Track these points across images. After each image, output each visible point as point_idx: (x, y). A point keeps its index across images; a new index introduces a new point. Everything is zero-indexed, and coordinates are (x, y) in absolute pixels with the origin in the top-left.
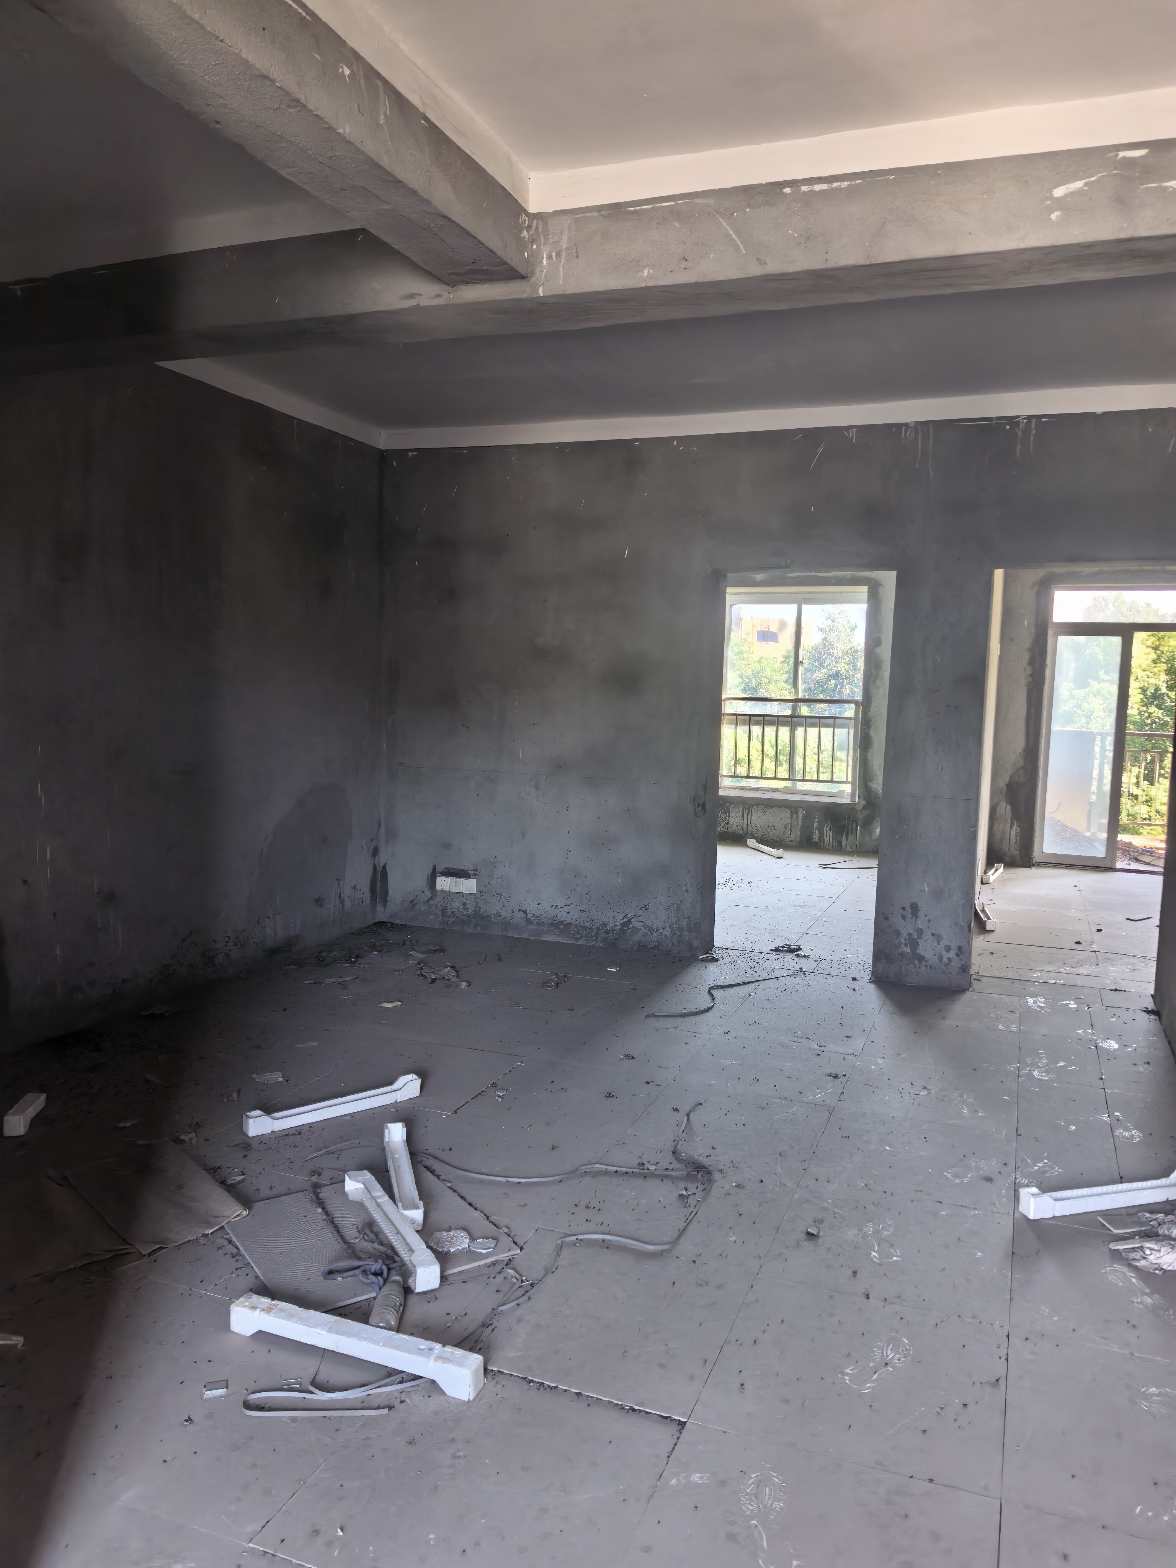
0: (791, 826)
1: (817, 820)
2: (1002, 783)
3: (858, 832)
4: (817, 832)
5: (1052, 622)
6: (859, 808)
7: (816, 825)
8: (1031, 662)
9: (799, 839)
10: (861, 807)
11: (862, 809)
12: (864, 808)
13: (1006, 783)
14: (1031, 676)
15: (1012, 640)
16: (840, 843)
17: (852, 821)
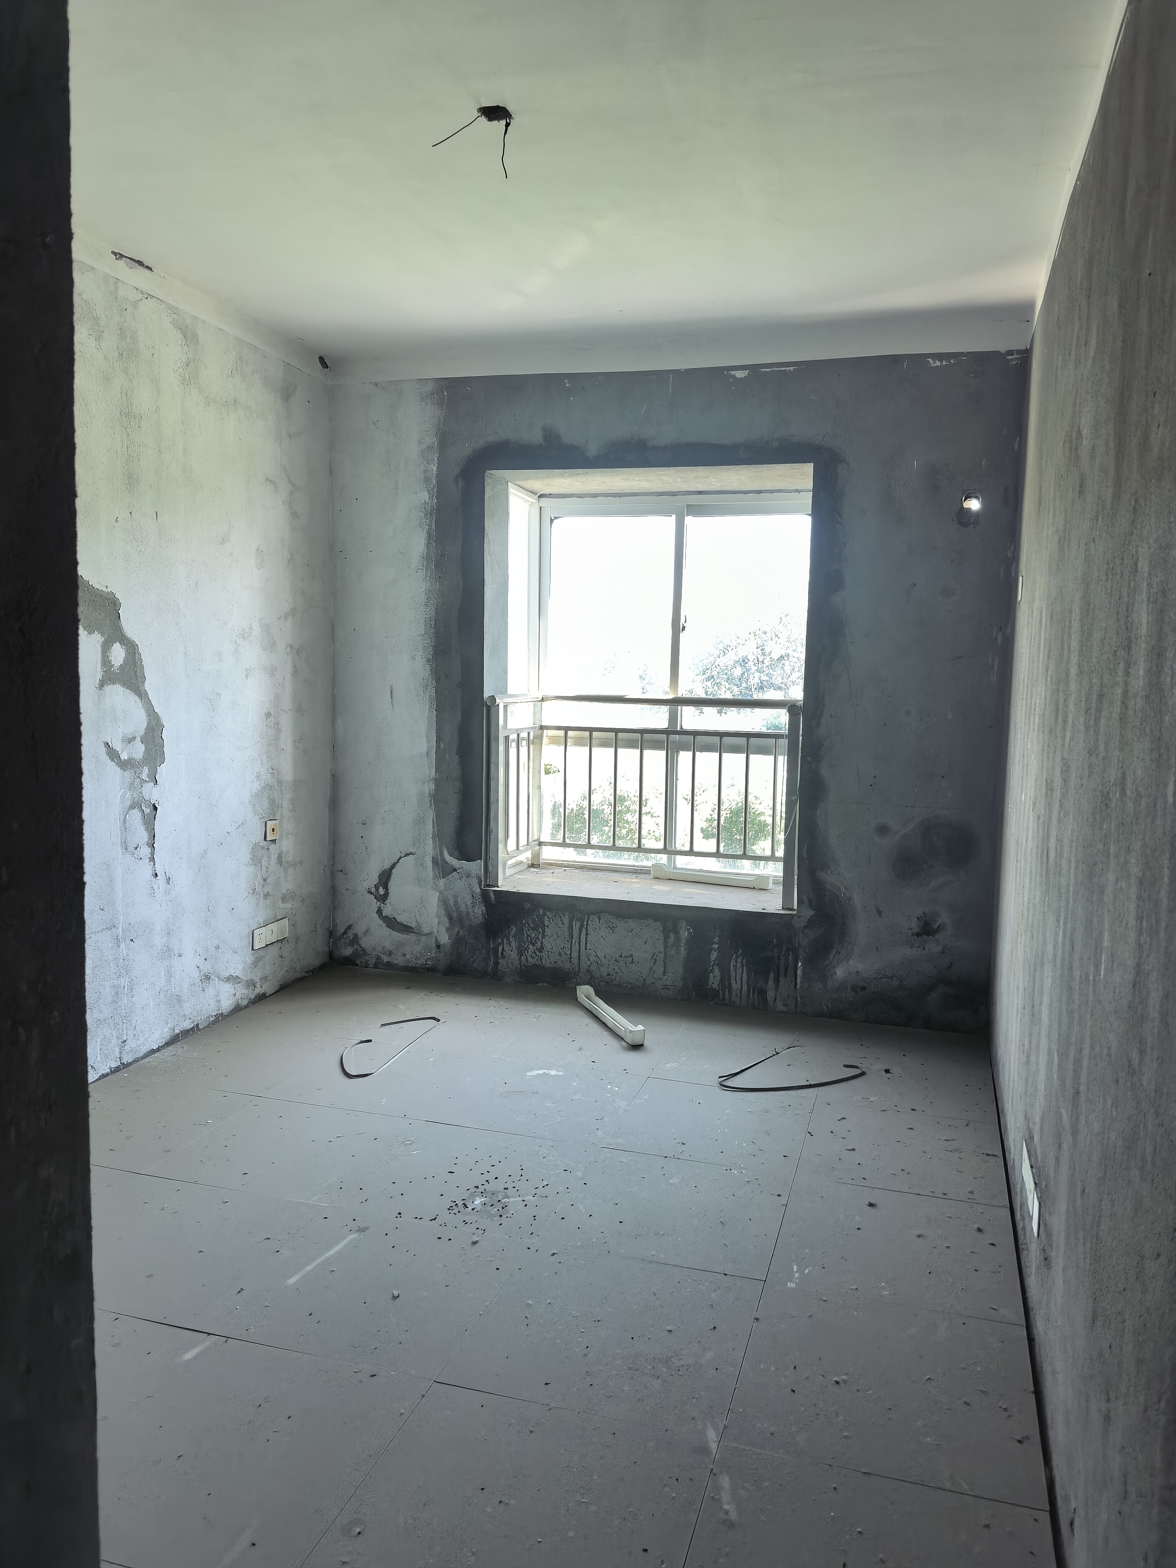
0: (665, 957)
1: (716, 946)
3: (799, 972)
4: (717, 972)
6: (799, 924)
7: (714, 955)
9: (680, 984)
10: (802, 922)
11: (805, 927)
12: (811, 923)
16: (762, 993)
17: (788, 950)
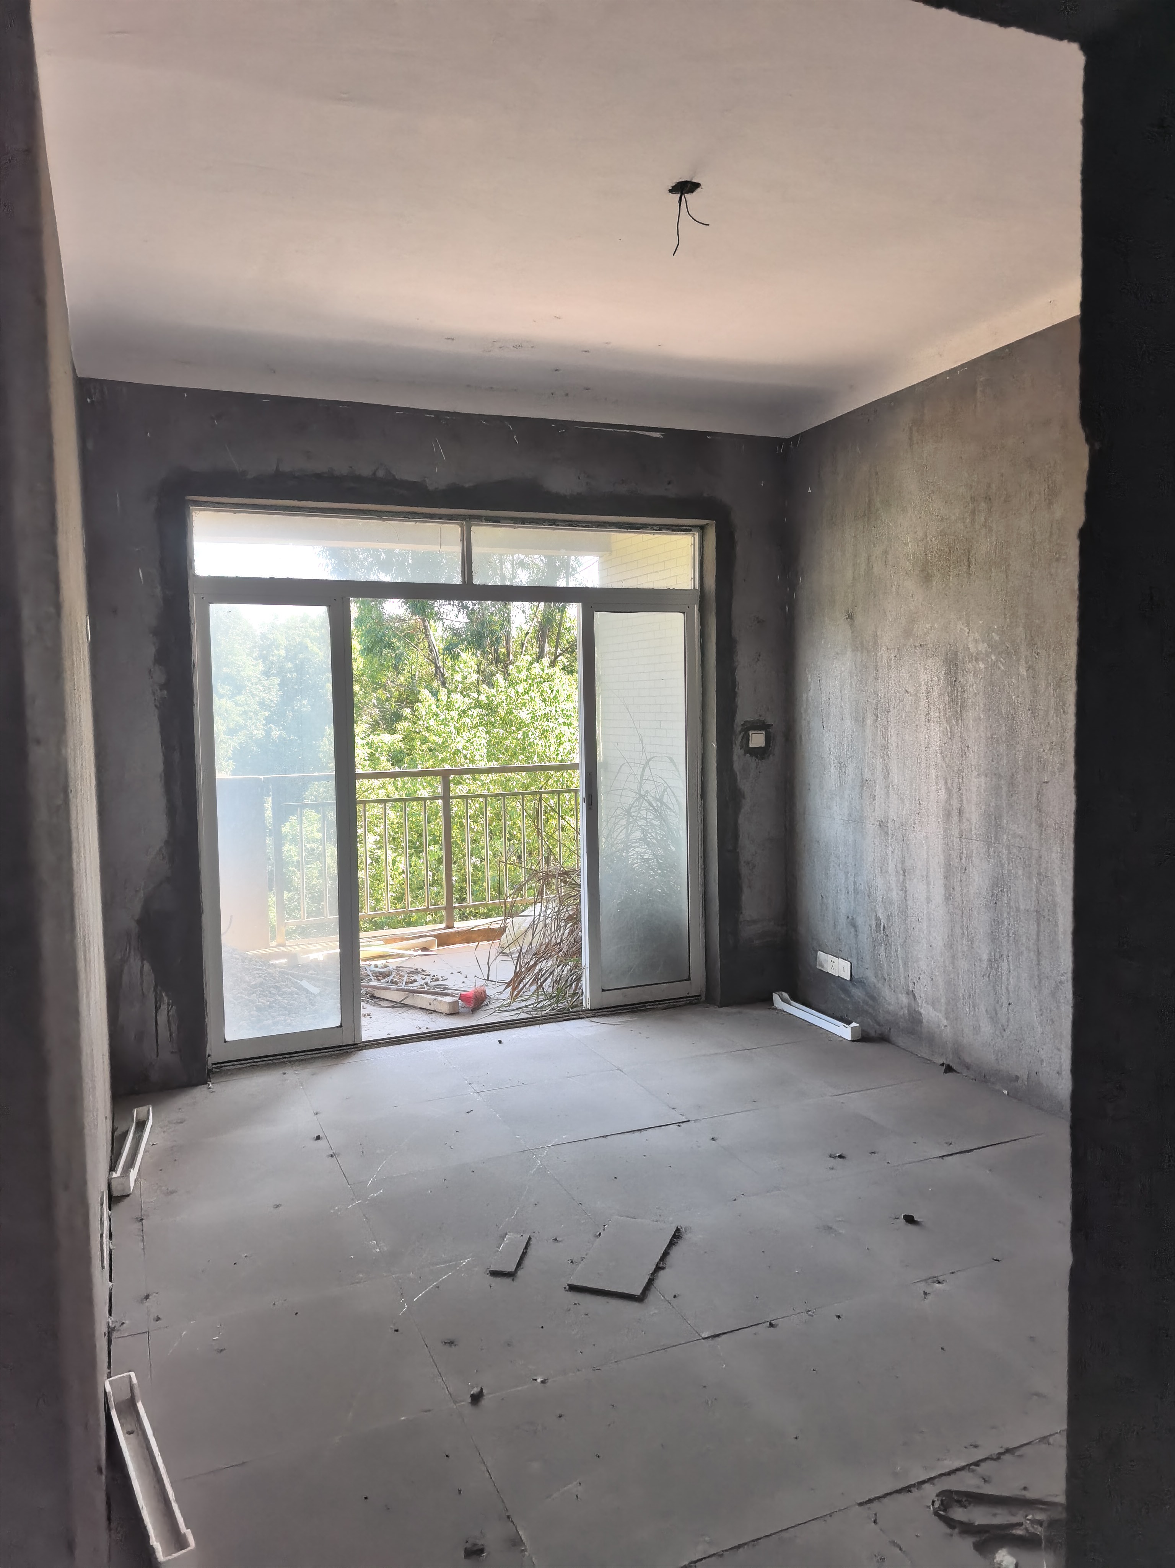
2: (128, 920)
5: (195, 576)
8: (162, 658)
13: (137, 917)
14: (163, 687)
15: (115, 611)
